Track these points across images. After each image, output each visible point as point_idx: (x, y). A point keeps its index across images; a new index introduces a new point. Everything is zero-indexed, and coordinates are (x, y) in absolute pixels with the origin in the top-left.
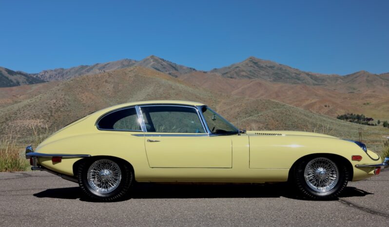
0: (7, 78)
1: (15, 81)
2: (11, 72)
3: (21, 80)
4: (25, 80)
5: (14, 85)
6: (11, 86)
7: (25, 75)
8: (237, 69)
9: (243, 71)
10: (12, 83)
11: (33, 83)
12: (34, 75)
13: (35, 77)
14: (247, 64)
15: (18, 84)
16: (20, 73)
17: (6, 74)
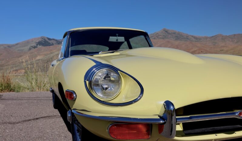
0: (48, 42)
1: (51, 43)
2: (49, 39)
3: (54, 43)
4: (56, 43)
5: (51, 45)
6: (49, 45)
7: (56, 40)
8: (157, 35)
9: (160, 35)
10: (50, 44)
11: (59, 44)
12: (60, 40)
13: (60, 41)
14: (162, 32)
15: (53, 44)
16: (54, 39)
17: (47, 40)
